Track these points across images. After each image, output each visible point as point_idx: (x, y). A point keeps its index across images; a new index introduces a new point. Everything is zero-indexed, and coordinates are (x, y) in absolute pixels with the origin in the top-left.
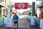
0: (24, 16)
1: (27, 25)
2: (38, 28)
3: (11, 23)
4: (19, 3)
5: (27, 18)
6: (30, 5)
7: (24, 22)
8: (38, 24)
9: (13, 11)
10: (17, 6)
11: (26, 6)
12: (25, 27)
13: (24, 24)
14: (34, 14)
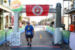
0: (42, 28)
1: (46, 44)
2: (66, 48)
3: (19, 40)
4: (33, 6)
5: (46, 32)
6: (52, 9)
7: (41, 38)
8: (67, 42)
9: (23, 19)
10: (30, 10)
11: (45, 10)
12: (44, 46)
13: (42, 42)
14: (60, 24)
